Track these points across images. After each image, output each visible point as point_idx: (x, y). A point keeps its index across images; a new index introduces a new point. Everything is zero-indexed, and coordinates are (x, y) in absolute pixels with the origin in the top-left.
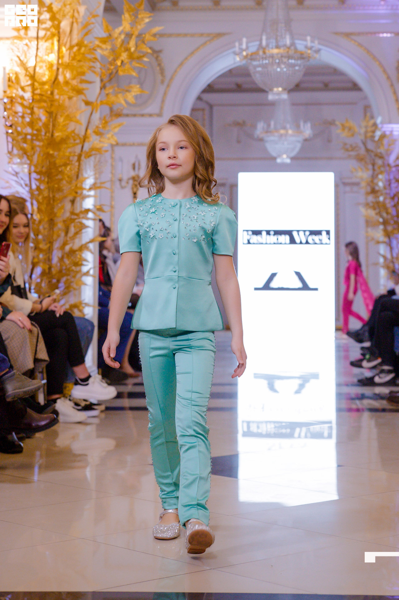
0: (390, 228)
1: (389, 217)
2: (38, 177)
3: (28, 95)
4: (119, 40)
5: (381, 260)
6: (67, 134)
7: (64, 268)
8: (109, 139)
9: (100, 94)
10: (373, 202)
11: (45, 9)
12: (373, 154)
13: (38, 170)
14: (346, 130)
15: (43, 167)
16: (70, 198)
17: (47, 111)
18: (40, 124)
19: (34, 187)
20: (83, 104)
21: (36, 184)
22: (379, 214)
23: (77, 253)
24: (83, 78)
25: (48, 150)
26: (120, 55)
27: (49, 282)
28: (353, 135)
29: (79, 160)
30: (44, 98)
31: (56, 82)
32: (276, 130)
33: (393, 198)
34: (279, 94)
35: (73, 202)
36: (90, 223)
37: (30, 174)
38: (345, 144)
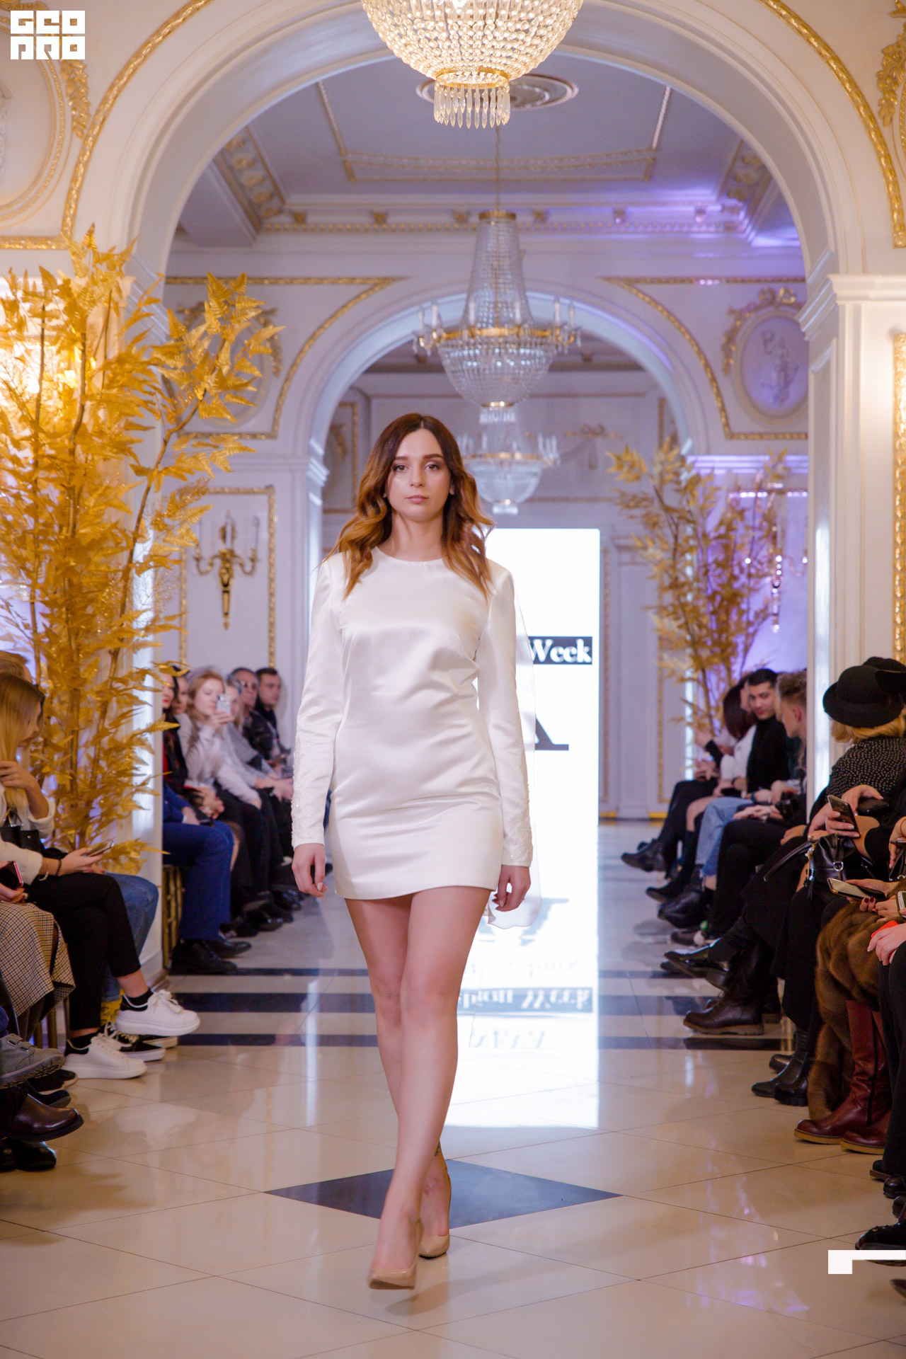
0: (705, 653)
1: (704, 632)
2: (47, 611)
3: (27, 454)
4: (200, 350)
5: (688, 711)
6: (102, 530)
7: (100, 776)
8: (182, 537)
9: (164, 451)
10: (673, 605)
11: (56, 291)
12: (675, 516)
13: (47, 599)
14: (626, 468)
15: (55, 593)
16: (112, 647)
17: (63, 486)
18: (50, 509)
19: (41, 629)
20: (131, 472)
21: (44, 625)
22: (686, 626)
23: (124, 752)
24: (131, 419)
25: (66, 560)
26: (202, 379)
27: (72, 806)
28: (638, 478)
29: (126, 577)
30: (57, 461)
31: (81, 429)
32: (492, 451)
33: (711, 598)
34: (498, 412)
35: (115, 654)
36: (147, 696)
37: (32, 604)
38: (623, 494)
